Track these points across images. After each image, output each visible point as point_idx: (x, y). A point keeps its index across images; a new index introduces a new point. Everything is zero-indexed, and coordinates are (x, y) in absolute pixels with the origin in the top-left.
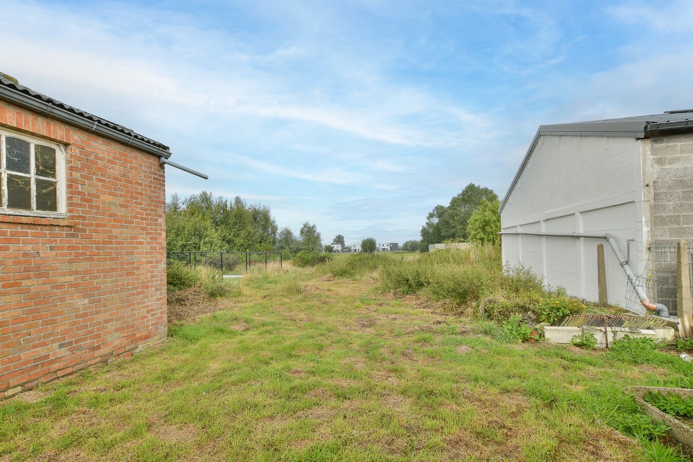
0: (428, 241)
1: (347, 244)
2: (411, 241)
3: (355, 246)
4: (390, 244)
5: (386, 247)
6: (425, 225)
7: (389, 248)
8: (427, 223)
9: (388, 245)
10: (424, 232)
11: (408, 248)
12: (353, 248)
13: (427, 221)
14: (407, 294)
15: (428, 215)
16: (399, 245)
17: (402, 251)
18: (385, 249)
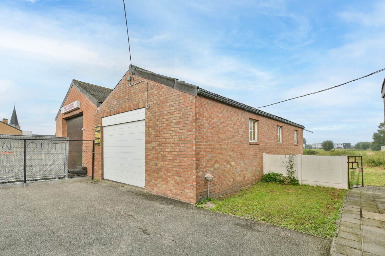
0: (379, 143)
1: (307, 144)
2: (363, 142)
3: (315, 145)
4: (344, 144)
5: (339, 146)
6: (377, 132)
7: (342, 147)
8: (378, 130)
9: (342, 145)
10: (376, 136)
11: (360, 147)
12: (313, 146)
13: (378, 129)
14: (374, 166)
15: (379, 125)
16: (351, 145)
17: (354, 149)
18: (339, 147)
